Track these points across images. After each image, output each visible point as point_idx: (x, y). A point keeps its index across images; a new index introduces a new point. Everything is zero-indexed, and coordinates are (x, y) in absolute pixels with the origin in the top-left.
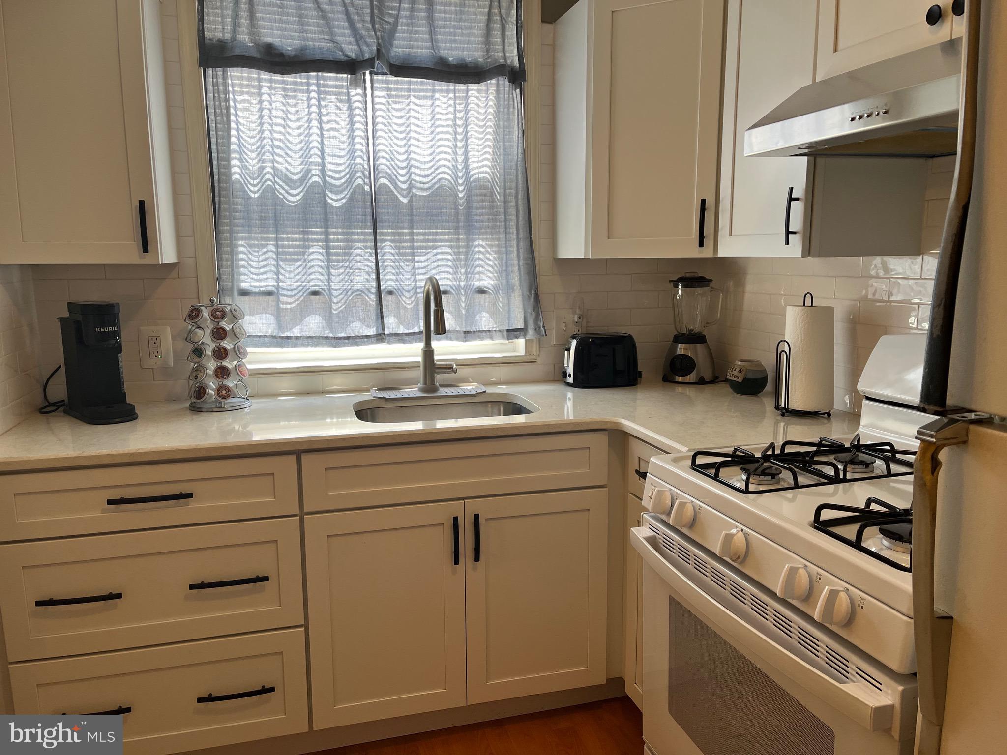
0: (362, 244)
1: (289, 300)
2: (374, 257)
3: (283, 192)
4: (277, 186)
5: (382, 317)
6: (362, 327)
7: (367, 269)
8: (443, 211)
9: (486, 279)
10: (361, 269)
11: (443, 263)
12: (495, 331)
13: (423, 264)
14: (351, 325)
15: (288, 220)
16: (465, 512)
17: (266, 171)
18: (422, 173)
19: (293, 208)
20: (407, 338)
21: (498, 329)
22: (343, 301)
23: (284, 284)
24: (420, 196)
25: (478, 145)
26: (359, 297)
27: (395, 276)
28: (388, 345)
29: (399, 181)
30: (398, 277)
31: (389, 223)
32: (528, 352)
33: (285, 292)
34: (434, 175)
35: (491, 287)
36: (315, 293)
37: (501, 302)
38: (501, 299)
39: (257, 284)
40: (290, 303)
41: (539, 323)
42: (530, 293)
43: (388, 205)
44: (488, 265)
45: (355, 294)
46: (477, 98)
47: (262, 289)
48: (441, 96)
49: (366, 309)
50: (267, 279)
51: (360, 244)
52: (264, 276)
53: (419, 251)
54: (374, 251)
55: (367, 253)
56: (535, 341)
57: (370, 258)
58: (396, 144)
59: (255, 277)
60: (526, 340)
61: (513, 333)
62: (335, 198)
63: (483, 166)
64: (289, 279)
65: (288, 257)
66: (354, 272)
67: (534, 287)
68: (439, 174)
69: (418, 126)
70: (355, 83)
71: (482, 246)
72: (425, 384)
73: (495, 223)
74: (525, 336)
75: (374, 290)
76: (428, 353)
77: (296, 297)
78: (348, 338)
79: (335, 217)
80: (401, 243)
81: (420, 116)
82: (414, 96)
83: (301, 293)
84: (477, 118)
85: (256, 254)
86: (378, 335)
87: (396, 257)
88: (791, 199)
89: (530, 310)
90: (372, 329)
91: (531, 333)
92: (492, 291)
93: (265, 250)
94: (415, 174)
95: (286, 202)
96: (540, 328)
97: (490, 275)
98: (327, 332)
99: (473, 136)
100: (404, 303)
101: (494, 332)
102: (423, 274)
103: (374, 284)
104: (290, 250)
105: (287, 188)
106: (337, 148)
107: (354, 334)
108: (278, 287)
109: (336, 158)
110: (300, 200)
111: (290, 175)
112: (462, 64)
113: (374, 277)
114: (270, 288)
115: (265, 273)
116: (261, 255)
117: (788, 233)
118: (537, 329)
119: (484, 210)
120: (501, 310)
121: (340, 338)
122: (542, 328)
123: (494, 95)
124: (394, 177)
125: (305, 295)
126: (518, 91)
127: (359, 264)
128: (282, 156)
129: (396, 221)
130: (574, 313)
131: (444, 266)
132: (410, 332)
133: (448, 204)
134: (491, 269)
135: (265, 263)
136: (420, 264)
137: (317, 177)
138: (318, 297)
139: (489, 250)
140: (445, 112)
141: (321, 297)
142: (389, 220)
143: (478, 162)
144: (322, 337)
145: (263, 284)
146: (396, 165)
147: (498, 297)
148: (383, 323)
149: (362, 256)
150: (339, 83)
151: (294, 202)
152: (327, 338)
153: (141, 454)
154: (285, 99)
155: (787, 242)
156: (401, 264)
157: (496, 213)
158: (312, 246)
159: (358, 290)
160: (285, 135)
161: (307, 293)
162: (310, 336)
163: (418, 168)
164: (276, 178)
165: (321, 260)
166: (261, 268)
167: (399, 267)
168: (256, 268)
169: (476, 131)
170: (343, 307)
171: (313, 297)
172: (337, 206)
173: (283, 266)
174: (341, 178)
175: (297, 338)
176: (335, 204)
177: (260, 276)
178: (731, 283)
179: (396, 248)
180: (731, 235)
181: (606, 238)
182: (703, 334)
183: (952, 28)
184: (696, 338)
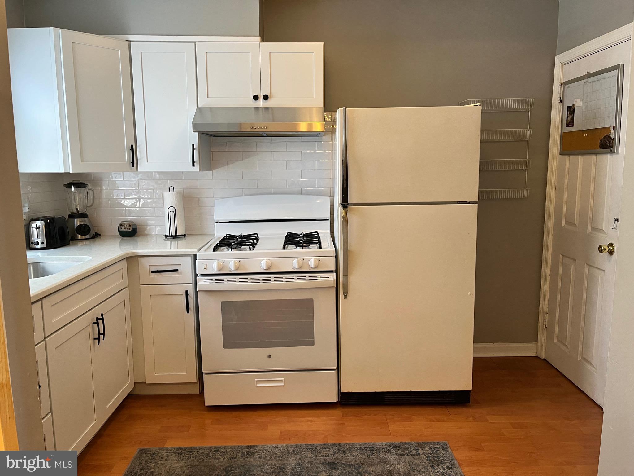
16: (96, 313)
88: (193, 149)
117: (194, 162)
130: (24, 206)
155: (194, 166)
180: (147, 162)
181: (81, 162)
182: (86, 213)
183: (261, 103)
184: (83, 216)
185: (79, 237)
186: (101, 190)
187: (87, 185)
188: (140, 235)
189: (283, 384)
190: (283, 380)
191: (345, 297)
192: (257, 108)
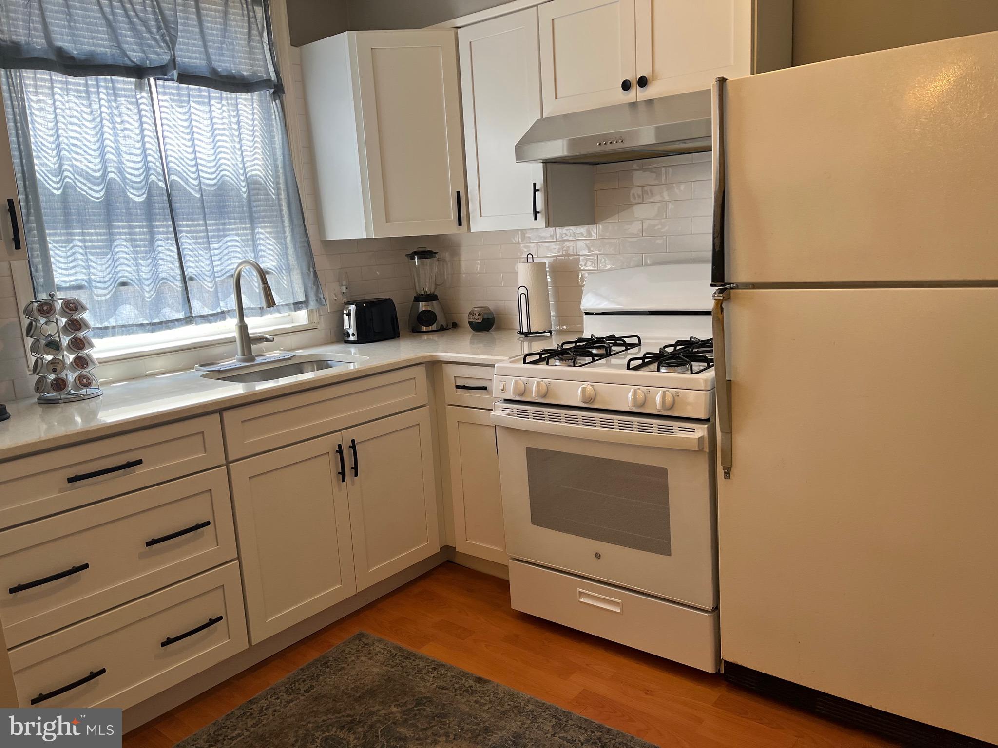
0: (162, 236)
1: (104, 292)
2: (176, 247)
3: (85, 188)
4: (78, 183)
5: (189, 301)
6: (171, 312)
7: (169, 258)
8: (227, 203)
9: (269, 262)
10: (163, 259)
11: (232, 250)
12: (282, 305)
13: (217, 251)
14: (162, 311)
15: (94, 215)
17: (64, 168)
18: (209, 170)
19: (98, 204)
20: (212, 318)
21: (284, 303)
22: (154, 289)
23: (96, 277)
24: (209, 190)
25: (249, 146)
26: (165, 285)
27: (194, 263)
28: (196, 326)
29: (191, 177)
30: (197, 264)
31: (183, 215)
32: (311, 320)
33: (98, 285)
34: (218, 172)
35: (274, 268)
36: (124, 284)
37: (285, 280)
38: (285, 278)
39: (66, 279)
40: (105, 295)
41: (319, 295)
42: (309, 270)
43: (180, 200)
44: (269, 249)
45: (162, 282)
46: (245, 105)
47: (72, 283)
48: (215, 102)
49: (173, 295)
50: (76, 273)
51: (160, 236)
52: (73, 271)
53: (213, 240)
54: (175, 242)
55: (168, 243)
56: (315, 311)
57: (171, 248)
58: (183, 144)
59: (64, 272)
60: (308, 312)
61: (297, 306)
62: (137, 194)
63: (254, 165)
64: (101, 271)
65: (98, 250)
66: (158, 261)
67: (311, 265)
68: (221, 171)
69: (200, 128)
70: (140, 87)
71: (262, 233)
72: (243, 354)
73: (272, 213)
74: (307, 307)
75: (179, 277)
76: (243, 328)
77: (109, 289)
78: (161, 323)
79: (139, 211)
80: (198, 233)
81: (201, 120)
82: (194, 102)
83: (113, 285)
84: (246, 123)
85: (64, 249)
86: (186, 318)
87: (194, 246)
88: (535, 191)
89: (310, 284)
90: (182, 313)
91: (313, 304)
92: (274, 271)
93: (71, 245)
94: (203, 171)
95: (90, 197)
96: (321, 299)
97: (272, 258)
98: (141, 319)
99: (245, 139)
100: (206, 287)
101: (281, 307)
102: (218, 260)
103: (178, 271)
104: (100, 244)
105: (88, 184)
106: (133, 147)
107: (166, 319)
108: (89, 281)
109: (134, 156)
110: (103, 195)
111: (91, 172)
112: (230, 75)
113: (178, 265)
114: (79, 282)
115: (74, 267)
116: (68, 250)
117: (536, 213)
118: (318, 300)
119: (259, 203)
120: (286, 287)
121: (155, 324)
122: (322, 299)
123: (258, 104)
124: (185, 174)
125: (115, 286)
126: (277, 101)
127: (161, 255)
128: (81, 155)
129: (191, 214)
130: (341, 285)
131: (233, 252)
132: (215, 312)
133: (231, 197)
134: (271, 252)
135: (72, 258)
136: (215, 251)
137: (113, 174)
138: (127, 287)
139: (269, 236)
140: (220, 116)
141: (130, 288)
142: (182, 213)
143: (250, 161)
144: (135, 324)
145: (72, 278)
146: (186, 163)
147: (282, 276)
148: (190, 306)
149: (163, 247)
150: (127, 87)
151: (98, 198)
152: (142, 325)
153: (94, 430)
154: (79, 100)
155: (536, 219)
156: (199, 252)
157: (271, 205)
158: (116, 239)
159: (163, 279)
160: (81, 134)
161: (116, 284)
162: (123, 325)
163: (205, 166)
164: (76, 175)
165: (126, 253)
166: (70, 263)
167: (197, 255)
168: (65, 263)
169: (247, 135)
170: (155, 294)
171: (122, 288)
172: (139, 201)
173: (94, 260)
174: (140, 175)
175: (113, 327)
176: (137, 199)
177: (69, 271)
178: (447, 254)
179: (193, 237)
180: (481, 216)
181: (385, 221)
182: (435, 294)
183: (637, 94)
184: (430, 297)
185: (424, 328)
186: (460, 260)
187: (436, 253)
188: (503, 329)
189: (619, 611)
190: (618, 603)
191: (727, 475)
192: (633, 105)
